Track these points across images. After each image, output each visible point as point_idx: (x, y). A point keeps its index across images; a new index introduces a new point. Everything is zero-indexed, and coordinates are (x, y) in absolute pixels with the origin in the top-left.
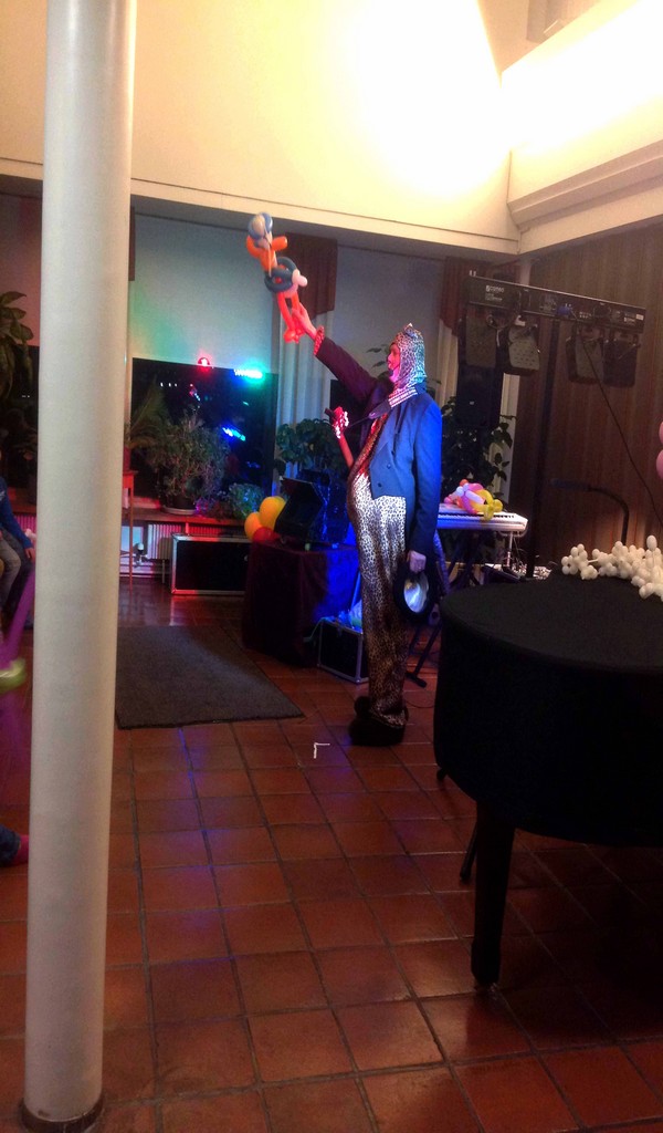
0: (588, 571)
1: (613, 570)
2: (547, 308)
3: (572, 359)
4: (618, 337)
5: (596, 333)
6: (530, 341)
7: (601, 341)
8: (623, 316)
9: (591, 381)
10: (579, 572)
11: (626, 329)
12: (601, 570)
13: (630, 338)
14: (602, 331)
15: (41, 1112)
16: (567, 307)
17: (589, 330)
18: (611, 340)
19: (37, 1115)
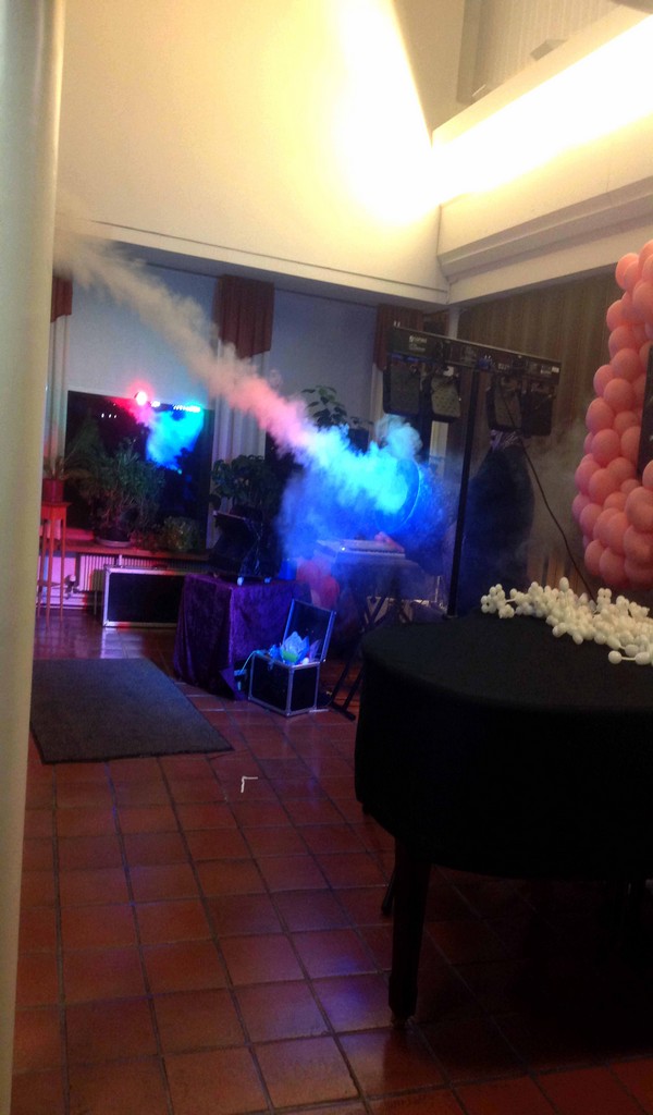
0: (505, 610)
1: (529, 609)
2: (468, 359)
3: (491, 407)
4: (534, 388)
5: (514, 384)
6: (451, 391)
7: (519, 392)
8: (539, 369)
10: (497, 611)
11: (542, 381)
12: (518, 609)
13: (546, 390)
14: (520, 383)
16: (487, 358)
17: (507, 380)
18: (528, 390)
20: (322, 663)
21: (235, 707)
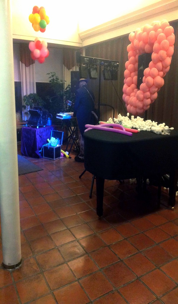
2: (98, 63)
3: (104, 75)
4: (113, 69)
5: (109, 68)
6: (95, 71)
7: (110, 70)
8: (114, 64)
9: (109, 80)
11: (115, 67)
13: (116, 68)
14: (110, 68)
15: (9, 264)
16: (103, 62)
17: (107, 67)
18: (112, 69)
19: (8, 265)
20: (61, 146)
21: (40, 160)
